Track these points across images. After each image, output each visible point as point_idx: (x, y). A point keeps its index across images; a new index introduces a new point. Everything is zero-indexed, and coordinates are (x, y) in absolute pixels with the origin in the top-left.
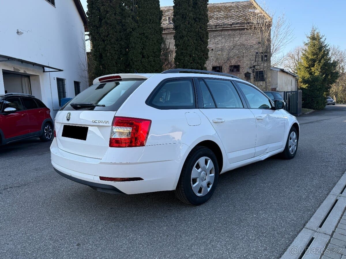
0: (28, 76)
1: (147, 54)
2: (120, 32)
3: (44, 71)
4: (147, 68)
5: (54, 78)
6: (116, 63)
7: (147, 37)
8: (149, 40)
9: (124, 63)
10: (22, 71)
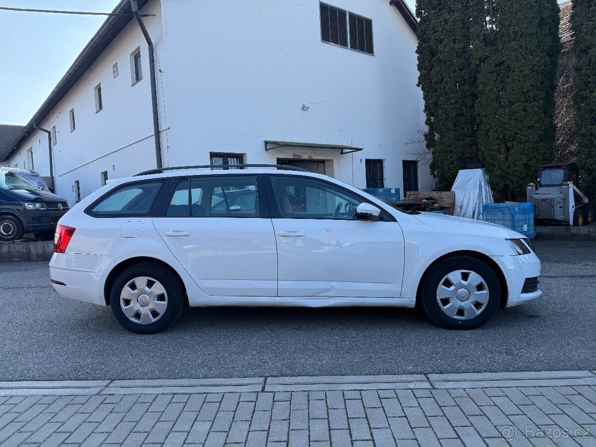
0: (323, 162)
1: (508, 99)
2: (461, 70)
3: (342, 153)
4: (506, 126)
5: (361, 160)
6: (455, 124)
7: (508, 69)
8: (514, 71)
9: (470, 122)
10: (306, 157)
